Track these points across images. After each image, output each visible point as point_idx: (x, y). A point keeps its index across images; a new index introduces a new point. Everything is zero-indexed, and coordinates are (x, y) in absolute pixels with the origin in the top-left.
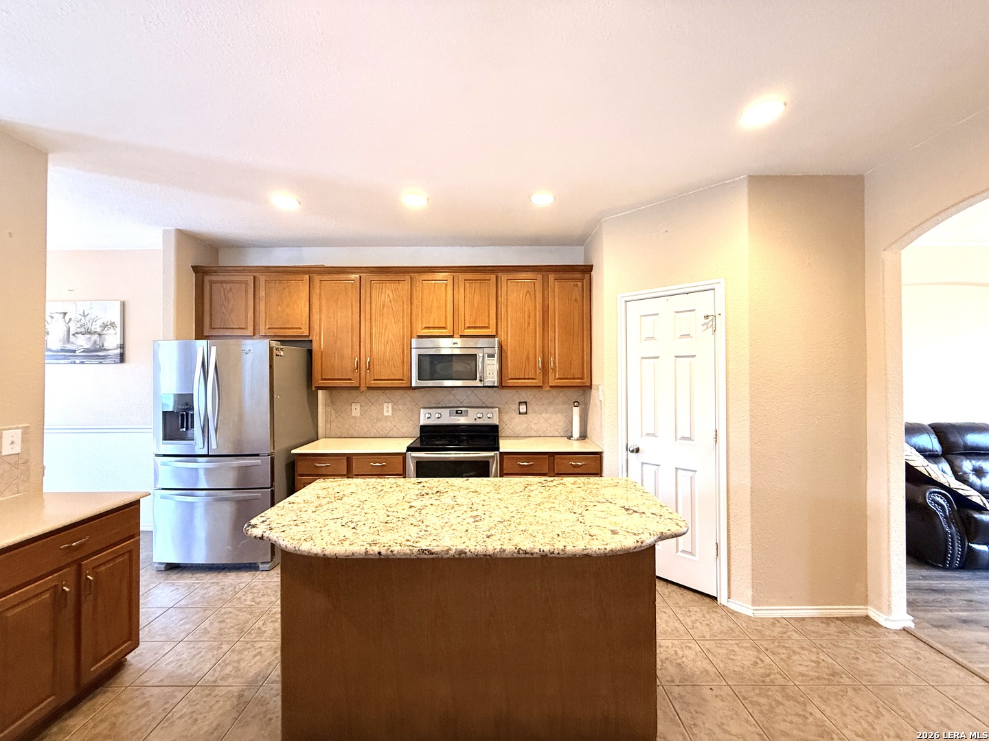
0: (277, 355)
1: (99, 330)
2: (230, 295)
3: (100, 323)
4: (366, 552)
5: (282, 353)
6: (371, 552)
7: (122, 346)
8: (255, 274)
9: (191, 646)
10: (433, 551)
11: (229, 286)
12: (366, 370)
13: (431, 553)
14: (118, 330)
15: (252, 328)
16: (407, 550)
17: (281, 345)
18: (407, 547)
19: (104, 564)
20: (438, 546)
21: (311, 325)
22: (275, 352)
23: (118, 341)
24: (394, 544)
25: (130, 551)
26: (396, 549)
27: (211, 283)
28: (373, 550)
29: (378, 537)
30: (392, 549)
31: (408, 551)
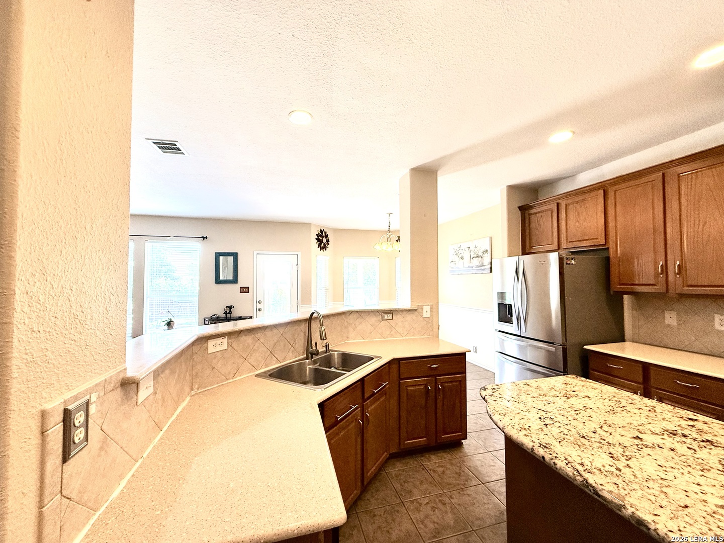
0: (567, 264)
1: (481, 255)
2: (541, 222)
3: (481, 251)
4: (533, 449)
5: (573, 262)
6: (536, 452)
7: (491, 263)
8: (558, 201)
9: (492, 458)
10: (600, 493)
11: (540, 215)
12: (676, 274)
13: (596, 493)
14: (489, 253)
15: (556, 244)
16: (569, 471)
17: (572, 255)
18: (571, 469)
19: (447, 382)
20: (611, 492)
21: (607, 233)
22: (565, 262)
23: (490, 261)
24: (563, 458)
25: (460, 381)
26: (561, 464)
27: (530, 215)
28: (538, 451)
29: (557, 444)
30: (556, 461)
31: (571, 474)
